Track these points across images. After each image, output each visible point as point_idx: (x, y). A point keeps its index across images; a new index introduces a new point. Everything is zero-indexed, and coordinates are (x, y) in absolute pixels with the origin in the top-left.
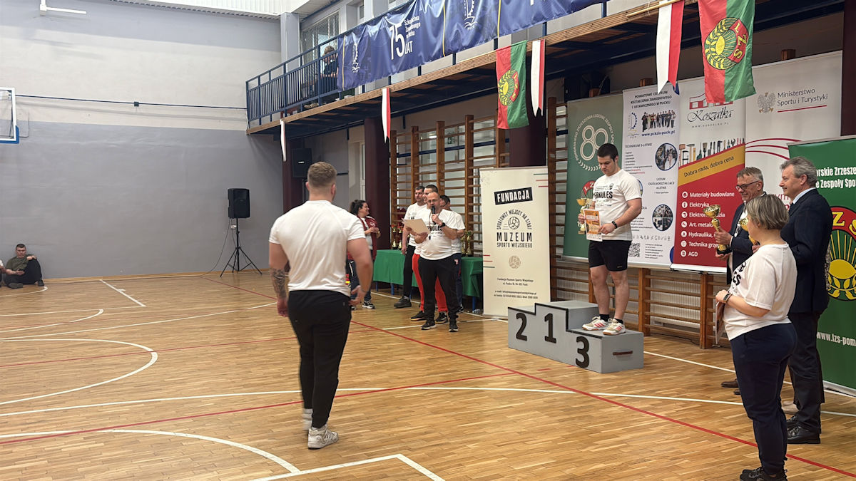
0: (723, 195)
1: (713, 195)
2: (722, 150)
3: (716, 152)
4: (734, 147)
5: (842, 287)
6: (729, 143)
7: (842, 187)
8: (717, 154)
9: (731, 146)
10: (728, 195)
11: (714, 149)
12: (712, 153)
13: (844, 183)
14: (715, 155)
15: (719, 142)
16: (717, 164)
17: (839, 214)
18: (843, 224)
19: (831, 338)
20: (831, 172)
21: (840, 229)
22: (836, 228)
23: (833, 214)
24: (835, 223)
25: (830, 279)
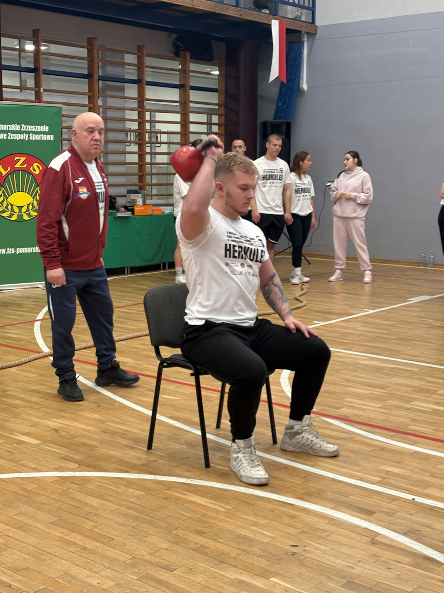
5: (20, 212)
7: (27, 139)
13: (29, 137)
17: (23, 159)
18: (25, 166)
19: (6, 251)
20: (18, 128)
21: (23, 170)
22: (18, 169)
23: (16, 158)
24: (18, 166)
25: (10, 207)
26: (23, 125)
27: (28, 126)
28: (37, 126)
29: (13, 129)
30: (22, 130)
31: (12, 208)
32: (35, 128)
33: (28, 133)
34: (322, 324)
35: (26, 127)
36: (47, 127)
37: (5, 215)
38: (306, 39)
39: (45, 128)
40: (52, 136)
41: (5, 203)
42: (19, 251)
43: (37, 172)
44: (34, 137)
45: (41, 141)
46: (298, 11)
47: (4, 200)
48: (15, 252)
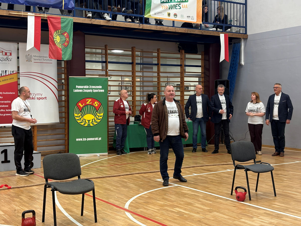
0: (9, 93)
1: (4, 93)
2: (7, 74)
3: (4, 75)
4: (13, 74)
5: (89, 122)
6: (11, 72)
7: (92, 92)
8: (5, 76)
9: (12, 73)
10: (12, 93)
11: (4, 73)
12: (3, 75)
13: (93, 91)
14: (4, 76)
15: (6, 71)
16: (5, 80)
17: (90, 100)
18: (91, 103)
19: (83, 139)
20: (88, 87)
21: (90, 105)
22: (88, 105)
23: (87, 100)
24: (88, 103)
25: (84, 120)
26: (90, 86)
27: (92, 86)
28: (96, 86)
29: (86, 87)
30: (90, 88)
31: (85, 121)
32: (96, 87)
33: (92, 89)
34: (196, 175)
35: (92, 87)
36: (101, 86)
37: (82, 124)
38: (243, 41)
39: (101, 87)
40: (103, 90)
41: (82, 119)
42: (88, 139)
43: (97, 105)
44: (95, 91)
45: (98, 93)
46: (238, 28)
47: (81, 118)
48: (87, 140)
